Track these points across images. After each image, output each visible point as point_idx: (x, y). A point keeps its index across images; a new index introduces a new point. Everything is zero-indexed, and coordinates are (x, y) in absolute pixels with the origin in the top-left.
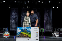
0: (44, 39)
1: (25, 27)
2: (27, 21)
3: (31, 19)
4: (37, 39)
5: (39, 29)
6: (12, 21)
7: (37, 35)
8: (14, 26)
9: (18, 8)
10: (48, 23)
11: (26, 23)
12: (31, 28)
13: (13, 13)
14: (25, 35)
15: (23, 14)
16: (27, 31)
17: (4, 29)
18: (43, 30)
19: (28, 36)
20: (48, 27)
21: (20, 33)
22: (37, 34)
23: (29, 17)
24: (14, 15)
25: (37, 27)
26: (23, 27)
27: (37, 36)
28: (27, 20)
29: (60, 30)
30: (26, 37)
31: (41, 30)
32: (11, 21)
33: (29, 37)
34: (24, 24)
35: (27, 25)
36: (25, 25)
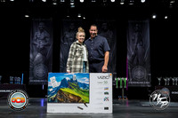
0: (128, 107)
1: (73, 73)
2: (77, 57)
3: (88, 50)
4: (107, 108)
5: (113, 79)
6: (34, 57)
7: (107, 96)
8: (40, 71)
9: (51, 19)
10: (137, 62)
11: (76, 63)
12: (89, 77)
13: (38, 34)
14: (71, 97)
15: (67, 36)
16: (78, 83)
17: (11, 78)
18: (123, 82)
19: (79, 98)
20: (139, 73)
21: (58, 90)
22: (106, 93)
23: (83, 43)
24: (40, 39)
25: (107, 74)
26: (66, 72)
27: (106, 99)
28: (77, 54)
29: (171, 81)
30: (74, 102)
31: (119, 82)
32: (31, 56)
33: (82, 102)
34: (70, 64)
35: (78, 66)
36: (73, 66)
